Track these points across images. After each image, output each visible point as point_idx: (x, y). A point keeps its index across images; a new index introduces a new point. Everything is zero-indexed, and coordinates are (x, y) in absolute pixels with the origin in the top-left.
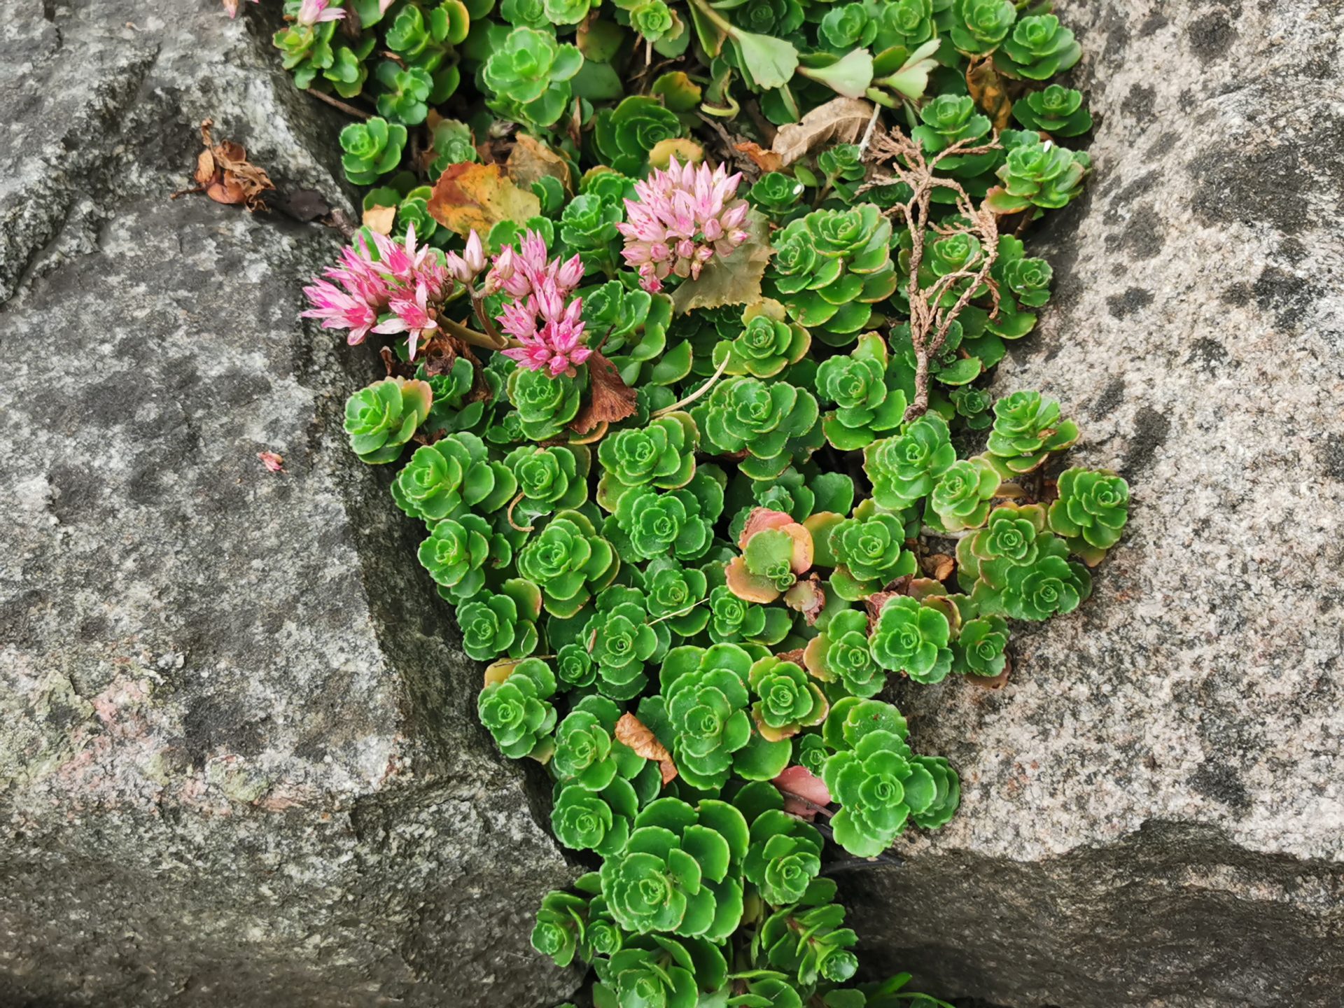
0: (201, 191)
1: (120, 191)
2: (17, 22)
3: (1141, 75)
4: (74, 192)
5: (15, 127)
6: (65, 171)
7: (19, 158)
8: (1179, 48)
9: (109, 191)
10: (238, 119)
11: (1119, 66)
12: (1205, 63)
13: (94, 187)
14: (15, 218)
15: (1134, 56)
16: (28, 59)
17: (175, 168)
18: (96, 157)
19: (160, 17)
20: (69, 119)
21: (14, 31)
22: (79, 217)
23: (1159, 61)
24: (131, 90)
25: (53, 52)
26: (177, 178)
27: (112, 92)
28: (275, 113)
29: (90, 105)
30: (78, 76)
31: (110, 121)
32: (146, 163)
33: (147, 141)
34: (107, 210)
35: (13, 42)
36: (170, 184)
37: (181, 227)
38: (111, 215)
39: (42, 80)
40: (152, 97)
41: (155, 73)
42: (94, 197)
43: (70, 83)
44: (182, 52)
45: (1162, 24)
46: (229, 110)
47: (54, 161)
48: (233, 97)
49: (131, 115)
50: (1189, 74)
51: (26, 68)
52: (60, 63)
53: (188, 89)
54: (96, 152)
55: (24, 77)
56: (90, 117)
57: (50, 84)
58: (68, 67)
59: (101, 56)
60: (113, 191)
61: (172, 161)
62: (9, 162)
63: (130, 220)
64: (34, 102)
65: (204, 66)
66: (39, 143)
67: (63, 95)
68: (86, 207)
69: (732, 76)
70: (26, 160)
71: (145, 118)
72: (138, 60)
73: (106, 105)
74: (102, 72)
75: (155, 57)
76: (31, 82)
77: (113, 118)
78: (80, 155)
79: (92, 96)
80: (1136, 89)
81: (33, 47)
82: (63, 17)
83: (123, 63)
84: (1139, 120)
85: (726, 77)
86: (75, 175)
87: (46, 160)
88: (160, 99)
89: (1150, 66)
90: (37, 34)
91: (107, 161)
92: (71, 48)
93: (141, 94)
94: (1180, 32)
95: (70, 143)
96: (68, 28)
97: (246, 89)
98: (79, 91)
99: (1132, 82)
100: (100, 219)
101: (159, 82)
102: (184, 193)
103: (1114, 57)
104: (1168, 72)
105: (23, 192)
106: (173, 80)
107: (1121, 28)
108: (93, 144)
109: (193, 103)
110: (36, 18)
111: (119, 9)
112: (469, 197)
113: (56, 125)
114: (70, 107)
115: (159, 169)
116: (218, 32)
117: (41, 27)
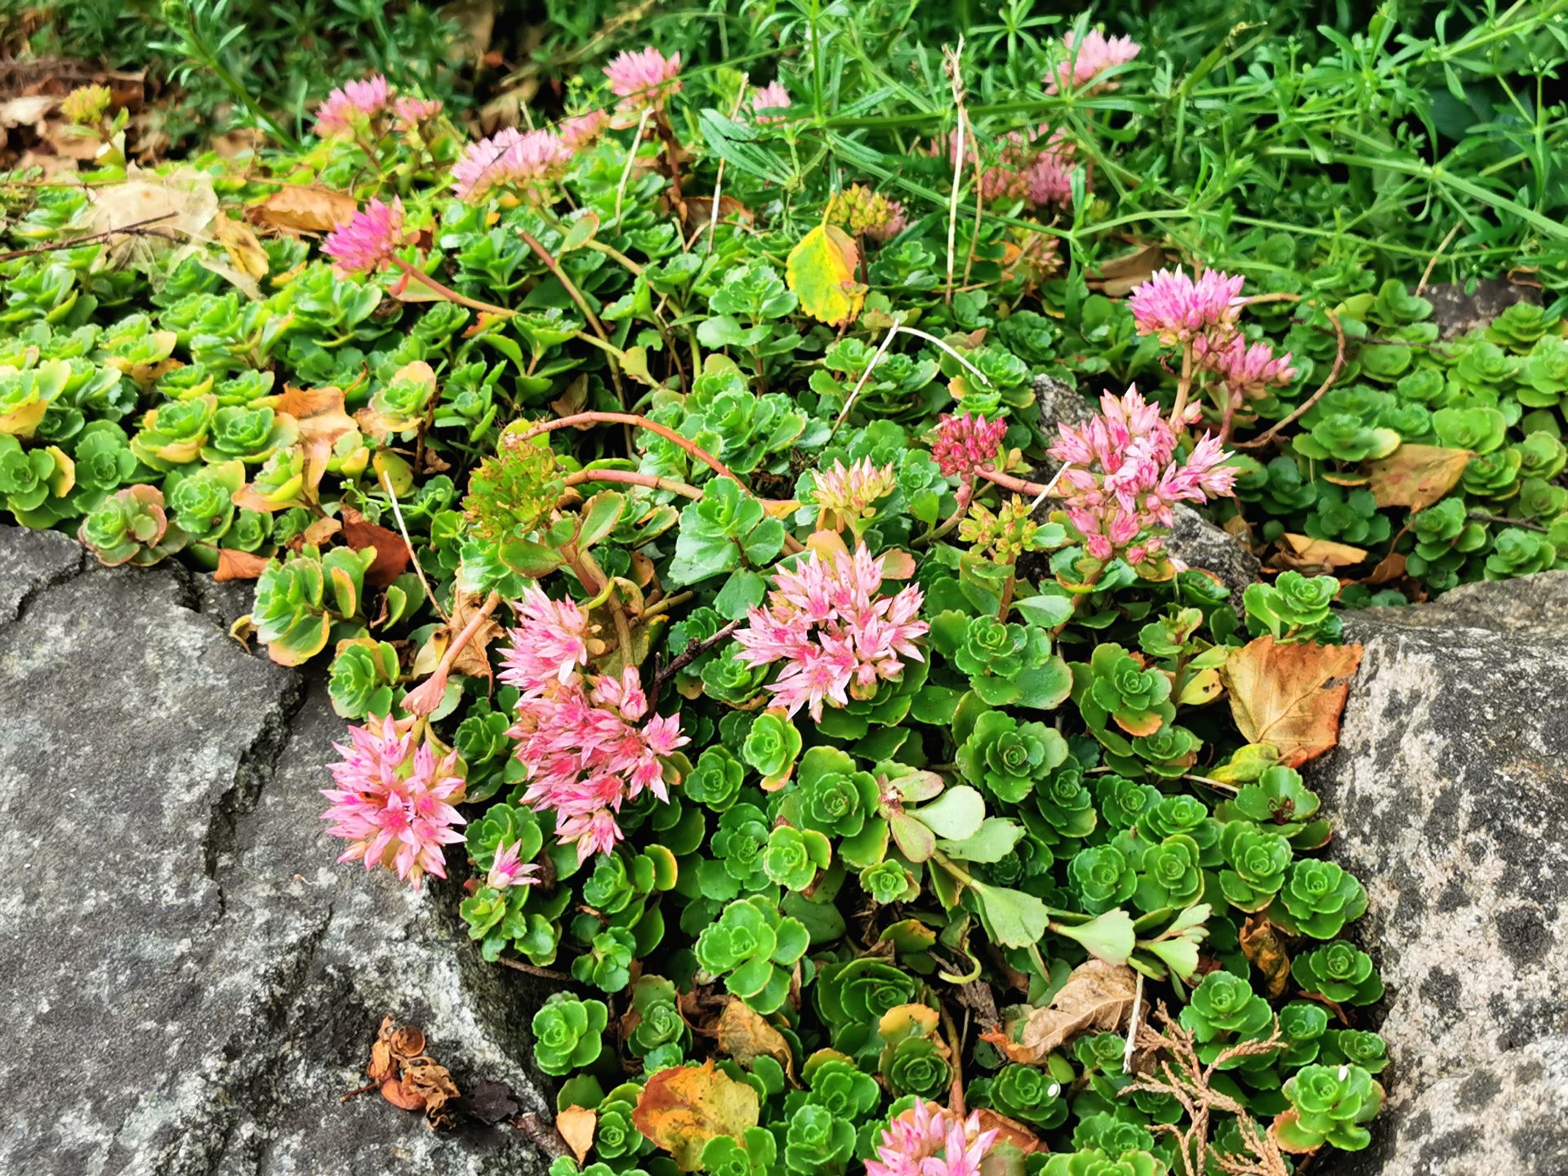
0: (374, 1090)
1: (285, 1100)
2: (176, 881)
3: (1442, 957)
4: (234, 1111)
5: (172, 1028)
6: (225, 1087)
7: (175, 1073)
8: (1485, 936)
9: (273, 1101)
10: (419, 1002)
11: (1415, 936)
12: (1519, 966)
13: (256, 1101)
14: (170, 1158)
15: (1432, 932)
16: (186, 933)
17: (346, 1062)
18: (260, 1063)
19: (332, 869)
20: (231, 1018)
21: (172, 892)
22: (239, 1144)
23: (1462, 947)
24: (300, 969)
25: (214, 923)
26: (347, 1075)
27: (280, 977)
28: (462, 1004)
29: (255, 997)
30: (242, 956)
31: (275, 1013)
32: (315, 1058)
33: (316, 1030)
34: (270, 1129)
35: (170, 908)
36: (340, 1082)
37: (353, 1153)
38: (274, 1134)
39: (203, 960)
40: (323, 976)
41: (326, 945)
42: (255, 1114)
43: (233, 966)
44: (358, 921)
45: (1464, 902)
46: (409, 991)
47: (214, 1077)
48: (414, 978)
49: (299, 1002)
50: (1499, 975)
51: (183, 946)
52: (222, 936)
53: (363, 969)
54: (260, 1057)
55: (182, 958)
56: (255, 1014)
57: (211, 966)
58: (231, 944)
59: (268, 929)
60: (276, 1101)
61: (342, 1052)
62: (163, 1077)
63: (295, 1142)
64: (193, 992)
65: (383, 944)
66: (198, 1054)
67: (225, 983)
68: (247, 1130)
69: (972, 923)
70: (183, 1076)
71: (314, 1002)
72: (308, 933)
73: (272, 994)
74: (269, 951)
75: (326, 924)
76: (190, 964)
77: (279, 1007)
78: (243, 1064)
79: (258, 986)
80: (1436, 972)
81: (192, 916)
82: (225, 869)
83: (293, 938)
84: (1442, 1013)
85: (965, 925)
86: (234, 1090)
87: (205, 1076)
88: (332, 979)
89: (1453, 950)
90: (197, 898)
91: (271, 1064)
92: (235, 916)
93: (310, 973)
94: (1485, 919)
95: (231, 1053)
96: (231, 885)
97: (429, 970)
98: (243, 978)
99: (1431, 964)
100: (262, 1142)
101: (332, 958)
102: (356, 1093)
103: (1407, 924)
104: (1474, 961)
105: (178, 1124)
106: (347, 955)
107: (1414, 891)
108: (257, 1049)
109: (368, 983)
110: (196, 876)
111: (287, 855)
112: (679, 1098)
113: (216, 1027)
114: (232, 999)
115: (328, 1065)
116: (398, 894)
117: (203, 887)
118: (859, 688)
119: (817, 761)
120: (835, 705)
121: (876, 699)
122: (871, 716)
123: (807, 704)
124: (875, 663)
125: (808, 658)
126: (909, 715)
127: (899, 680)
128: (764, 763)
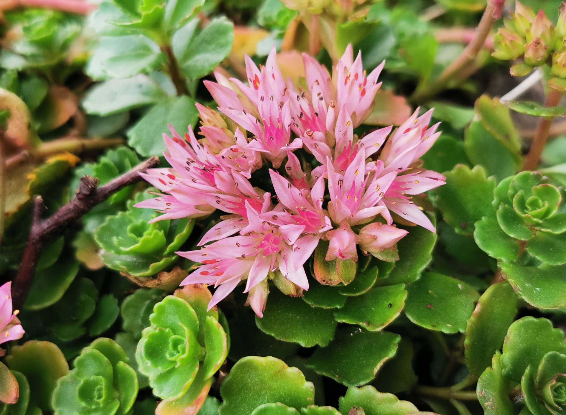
118: (328, 265)
119: (252, 380)
120: (288, 289)
121: (354, 286)
122: (344, 311)
123: (242, 285)
124: (356, 228)
125: (251, 212)
126: (403, 316)
127: (392, 259)
128: (163, 377)
